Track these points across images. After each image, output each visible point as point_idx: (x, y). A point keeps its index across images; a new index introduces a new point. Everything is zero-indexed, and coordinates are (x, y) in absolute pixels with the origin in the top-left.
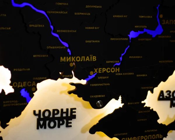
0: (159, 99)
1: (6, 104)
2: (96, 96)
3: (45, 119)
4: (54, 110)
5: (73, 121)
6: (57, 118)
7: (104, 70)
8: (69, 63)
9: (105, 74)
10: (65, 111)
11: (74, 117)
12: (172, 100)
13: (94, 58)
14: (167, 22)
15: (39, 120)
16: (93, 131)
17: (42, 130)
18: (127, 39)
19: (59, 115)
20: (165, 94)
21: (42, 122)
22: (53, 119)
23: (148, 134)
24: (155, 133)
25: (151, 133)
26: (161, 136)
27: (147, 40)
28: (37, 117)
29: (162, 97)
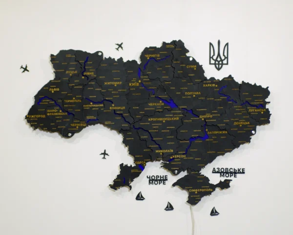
0: (213, 172)
1: (132, 171)
2: (174, 169)
3: (153, 180)
4: (157, 176)
5: (166, 182)
6: (159, 180)
7: (178, 156)
8: (160, 153)
9: (178, 158)
10: (162, 176)
11: (167, 180)
12: (221, 173)
13: (172, 151)
14: (210, 133)
15: (150, 180)
16: (174, 185)
17: (151, 185)
18: (189, 142)
19: (159, 179)
20: (217, 170)
21: (151, 182)
22: (157, 180)
23: (204, 188)
24: (208, 188)
25: (206, 188)
26: (212, 190)
28: (149, 179)
29: (214, 172)
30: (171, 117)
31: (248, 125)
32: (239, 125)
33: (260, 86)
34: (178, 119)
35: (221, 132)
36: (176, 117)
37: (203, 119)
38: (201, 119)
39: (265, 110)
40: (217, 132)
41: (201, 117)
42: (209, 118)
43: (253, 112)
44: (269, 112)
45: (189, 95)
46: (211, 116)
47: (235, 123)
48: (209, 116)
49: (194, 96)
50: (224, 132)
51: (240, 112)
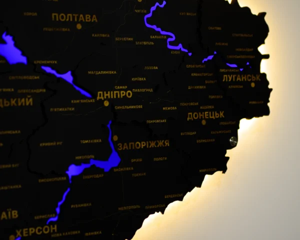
7: (32, 230)
9: (33, 237)
13: (15, 214)
14: (126, 147)
18: (65, 178)
27: (97, 176)
30: (8, 96)
31: (220, 119)
32: (200, 120)
33: (247, 10)
34: (29, 102)
35: (153, 144)
36: (24, 96)
37: (106, 104)
38: (101, 102)
39: (258, 78)
40: (142, 145)
41: (101, 95)
42: (125, 101)
43: (232, 83)
44: (268, 83)
45: (65, 24)
46: (129, 94)
47: (191, 116)
48: (123, 94)
49: (79, 27)
50: (160, 144)
51: (200, 80)
